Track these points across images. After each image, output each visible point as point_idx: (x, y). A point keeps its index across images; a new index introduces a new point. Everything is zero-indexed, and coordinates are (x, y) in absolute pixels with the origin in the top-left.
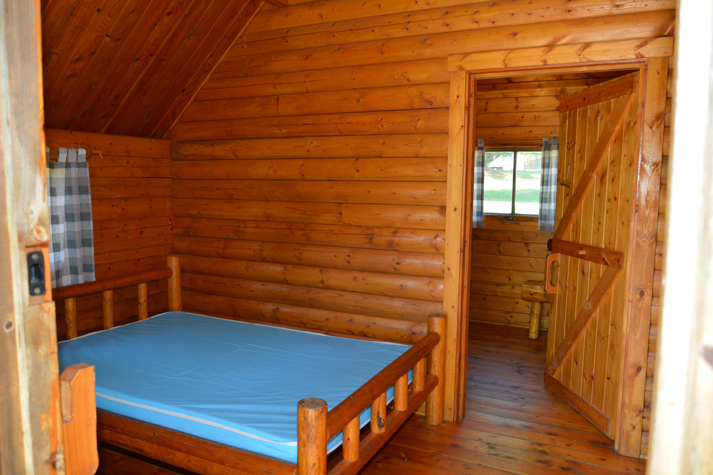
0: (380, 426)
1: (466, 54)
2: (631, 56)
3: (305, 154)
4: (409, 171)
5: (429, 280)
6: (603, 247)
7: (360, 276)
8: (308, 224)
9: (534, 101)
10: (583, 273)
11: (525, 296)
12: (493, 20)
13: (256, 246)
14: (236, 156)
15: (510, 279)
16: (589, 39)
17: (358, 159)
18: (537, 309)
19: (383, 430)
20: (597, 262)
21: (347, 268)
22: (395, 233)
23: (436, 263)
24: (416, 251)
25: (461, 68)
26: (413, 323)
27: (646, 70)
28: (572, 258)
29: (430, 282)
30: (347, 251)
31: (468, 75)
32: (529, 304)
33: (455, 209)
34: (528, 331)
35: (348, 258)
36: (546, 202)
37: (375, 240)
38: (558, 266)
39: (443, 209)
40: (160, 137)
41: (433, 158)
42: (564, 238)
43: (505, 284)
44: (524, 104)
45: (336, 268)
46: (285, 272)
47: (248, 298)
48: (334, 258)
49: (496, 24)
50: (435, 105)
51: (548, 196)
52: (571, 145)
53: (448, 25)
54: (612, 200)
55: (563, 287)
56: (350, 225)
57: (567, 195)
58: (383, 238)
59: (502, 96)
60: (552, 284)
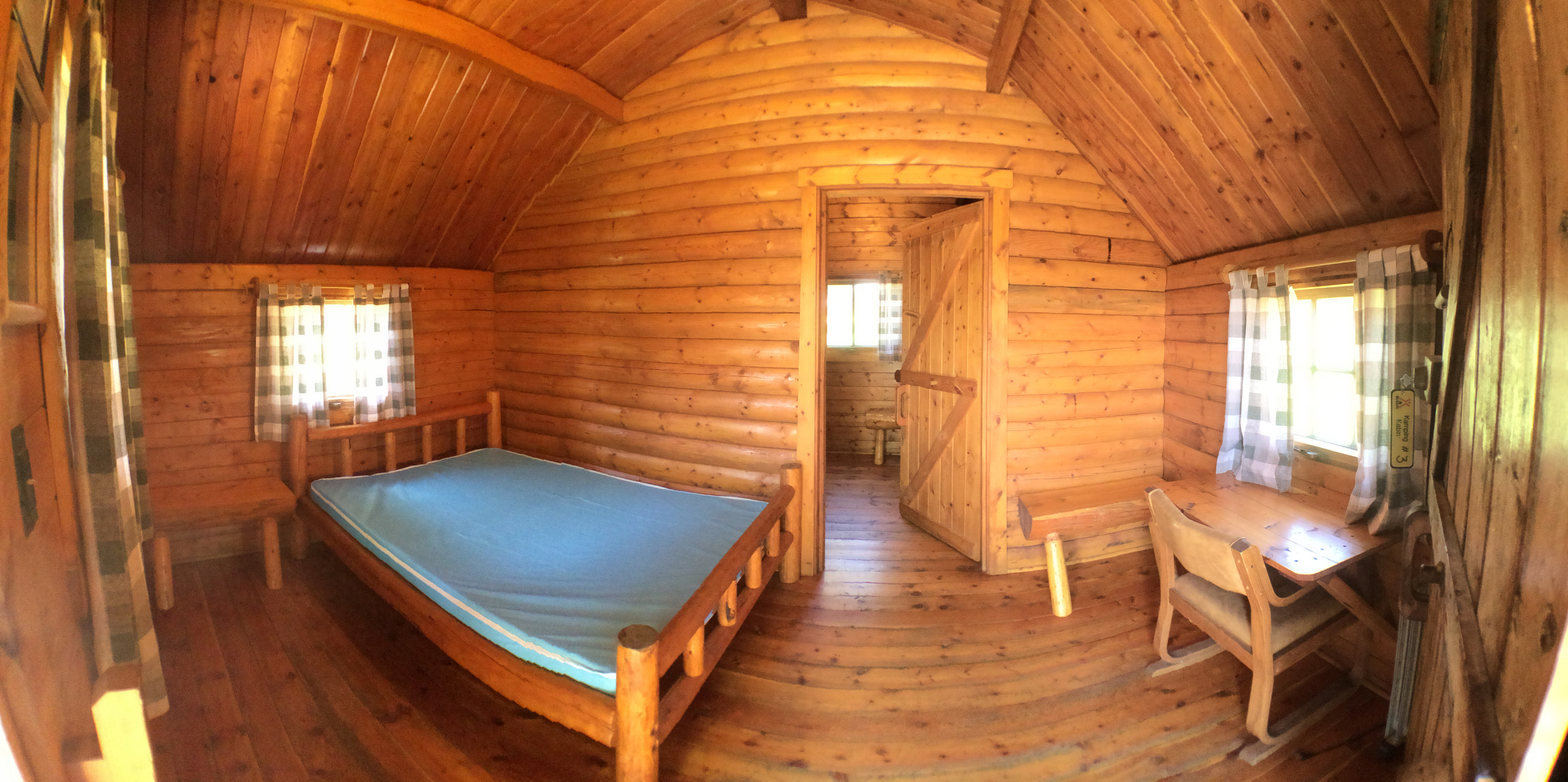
0: (729, 618)
1: (816, 169)
2: (976, 182)
3: (640, 283)
4: (756, 301)
5: (780, 426)
6: (954, 375)
7: (703, 421)
8: (645, 362)
9: (868, 237)
10: (935, 403)
11: (869, 425)
12: (842, 133)
13: (591, 385)
14: (570, 286)
15: (853, 409)
16: (939, 162)
17: (699, 288)
18: (880, 437)
19: (733, 622)
20: (948, 391)
21: (690, 412)
22: (742, 372)
23: (788, 406)
24: (766, 393)
25: (811, 184)
26: (763, 474)
27: (991, 199)
28: (923, 388)
29: (782, 428)
30: (689, 393)
31: (819, 191)
32: (872, 431)
33: (809, 344)
34: (873, 456)
35: (689, 402)
36: (883, 333)
37: (720, 381)
38: (907, 398)
39: (795, 345)
40: (485, 270)
41: (783, 286)
42: (914, 369)
43: (848, 415)
44: (861, 239)
45: (676, 412)
46: (622, 415)
47: (585, 441)
48: (675, 401)
49: (847, 138)
50: (786, 225)
51: (885, 328)
52: (915, 274)
53: (797, 136)
54: (961, 328)
55: (915, 418)
56: (692, 364)
57: (914, 325)
58: (731, 377)
59: (839, 231)
60: (902, 416)
